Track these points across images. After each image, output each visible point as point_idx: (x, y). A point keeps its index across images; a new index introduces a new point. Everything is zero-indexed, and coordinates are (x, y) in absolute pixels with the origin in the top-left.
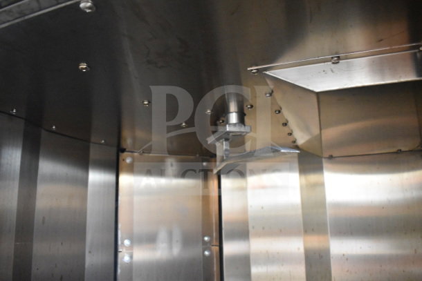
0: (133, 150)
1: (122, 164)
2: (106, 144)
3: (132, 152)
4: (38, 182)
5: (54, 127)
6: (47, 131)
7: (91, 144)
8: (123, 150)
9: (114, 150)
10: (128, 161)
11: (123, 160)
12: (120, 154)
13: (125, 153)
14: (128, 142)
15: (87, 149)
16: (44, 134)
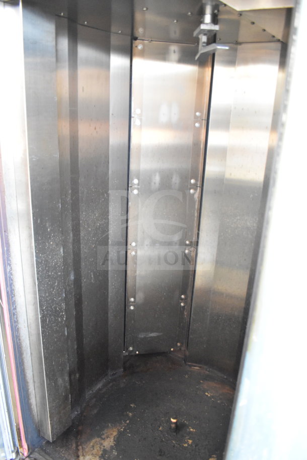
0: (143, 38)
1: (135, 51)
2: (122, 33)
3: (143, 40)
4: (78, 64)
5: (86, 23)
6: (81, 25)
7: (112, 34)
8: (136, 39)
9: (129, 38)
10: (140, 47)
11: (136, 47)
12: (134, 41)
13: (138, 41)
14: (140, 31)
15: (109, 37)
16: (79, 27)
